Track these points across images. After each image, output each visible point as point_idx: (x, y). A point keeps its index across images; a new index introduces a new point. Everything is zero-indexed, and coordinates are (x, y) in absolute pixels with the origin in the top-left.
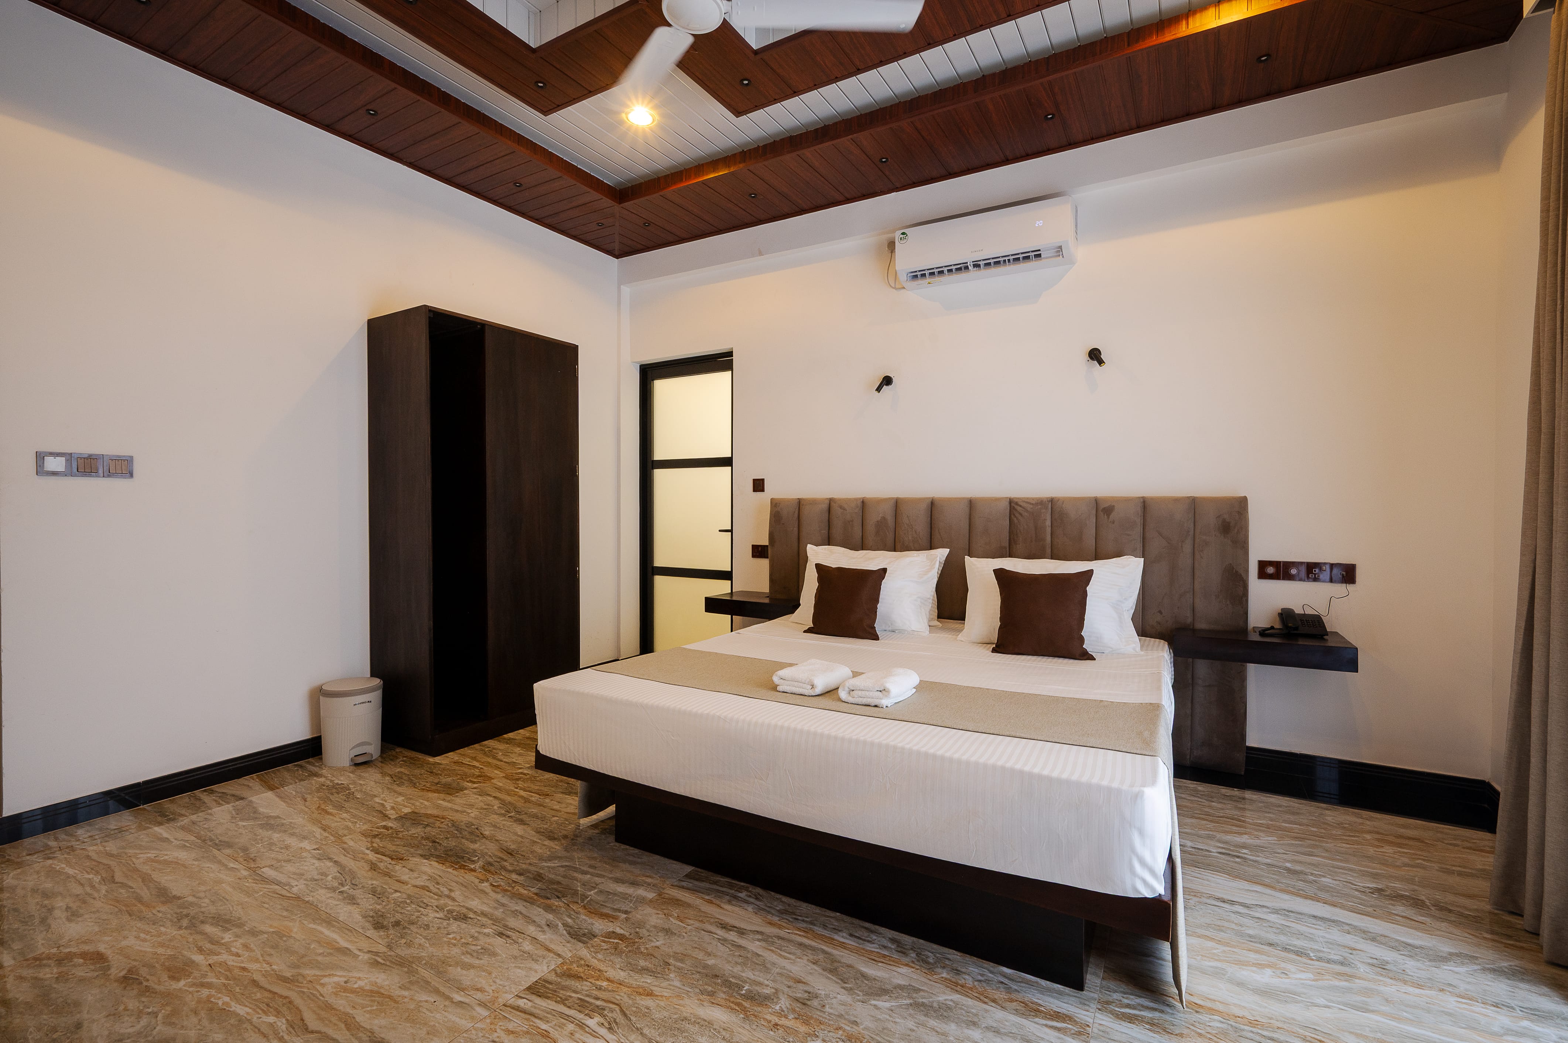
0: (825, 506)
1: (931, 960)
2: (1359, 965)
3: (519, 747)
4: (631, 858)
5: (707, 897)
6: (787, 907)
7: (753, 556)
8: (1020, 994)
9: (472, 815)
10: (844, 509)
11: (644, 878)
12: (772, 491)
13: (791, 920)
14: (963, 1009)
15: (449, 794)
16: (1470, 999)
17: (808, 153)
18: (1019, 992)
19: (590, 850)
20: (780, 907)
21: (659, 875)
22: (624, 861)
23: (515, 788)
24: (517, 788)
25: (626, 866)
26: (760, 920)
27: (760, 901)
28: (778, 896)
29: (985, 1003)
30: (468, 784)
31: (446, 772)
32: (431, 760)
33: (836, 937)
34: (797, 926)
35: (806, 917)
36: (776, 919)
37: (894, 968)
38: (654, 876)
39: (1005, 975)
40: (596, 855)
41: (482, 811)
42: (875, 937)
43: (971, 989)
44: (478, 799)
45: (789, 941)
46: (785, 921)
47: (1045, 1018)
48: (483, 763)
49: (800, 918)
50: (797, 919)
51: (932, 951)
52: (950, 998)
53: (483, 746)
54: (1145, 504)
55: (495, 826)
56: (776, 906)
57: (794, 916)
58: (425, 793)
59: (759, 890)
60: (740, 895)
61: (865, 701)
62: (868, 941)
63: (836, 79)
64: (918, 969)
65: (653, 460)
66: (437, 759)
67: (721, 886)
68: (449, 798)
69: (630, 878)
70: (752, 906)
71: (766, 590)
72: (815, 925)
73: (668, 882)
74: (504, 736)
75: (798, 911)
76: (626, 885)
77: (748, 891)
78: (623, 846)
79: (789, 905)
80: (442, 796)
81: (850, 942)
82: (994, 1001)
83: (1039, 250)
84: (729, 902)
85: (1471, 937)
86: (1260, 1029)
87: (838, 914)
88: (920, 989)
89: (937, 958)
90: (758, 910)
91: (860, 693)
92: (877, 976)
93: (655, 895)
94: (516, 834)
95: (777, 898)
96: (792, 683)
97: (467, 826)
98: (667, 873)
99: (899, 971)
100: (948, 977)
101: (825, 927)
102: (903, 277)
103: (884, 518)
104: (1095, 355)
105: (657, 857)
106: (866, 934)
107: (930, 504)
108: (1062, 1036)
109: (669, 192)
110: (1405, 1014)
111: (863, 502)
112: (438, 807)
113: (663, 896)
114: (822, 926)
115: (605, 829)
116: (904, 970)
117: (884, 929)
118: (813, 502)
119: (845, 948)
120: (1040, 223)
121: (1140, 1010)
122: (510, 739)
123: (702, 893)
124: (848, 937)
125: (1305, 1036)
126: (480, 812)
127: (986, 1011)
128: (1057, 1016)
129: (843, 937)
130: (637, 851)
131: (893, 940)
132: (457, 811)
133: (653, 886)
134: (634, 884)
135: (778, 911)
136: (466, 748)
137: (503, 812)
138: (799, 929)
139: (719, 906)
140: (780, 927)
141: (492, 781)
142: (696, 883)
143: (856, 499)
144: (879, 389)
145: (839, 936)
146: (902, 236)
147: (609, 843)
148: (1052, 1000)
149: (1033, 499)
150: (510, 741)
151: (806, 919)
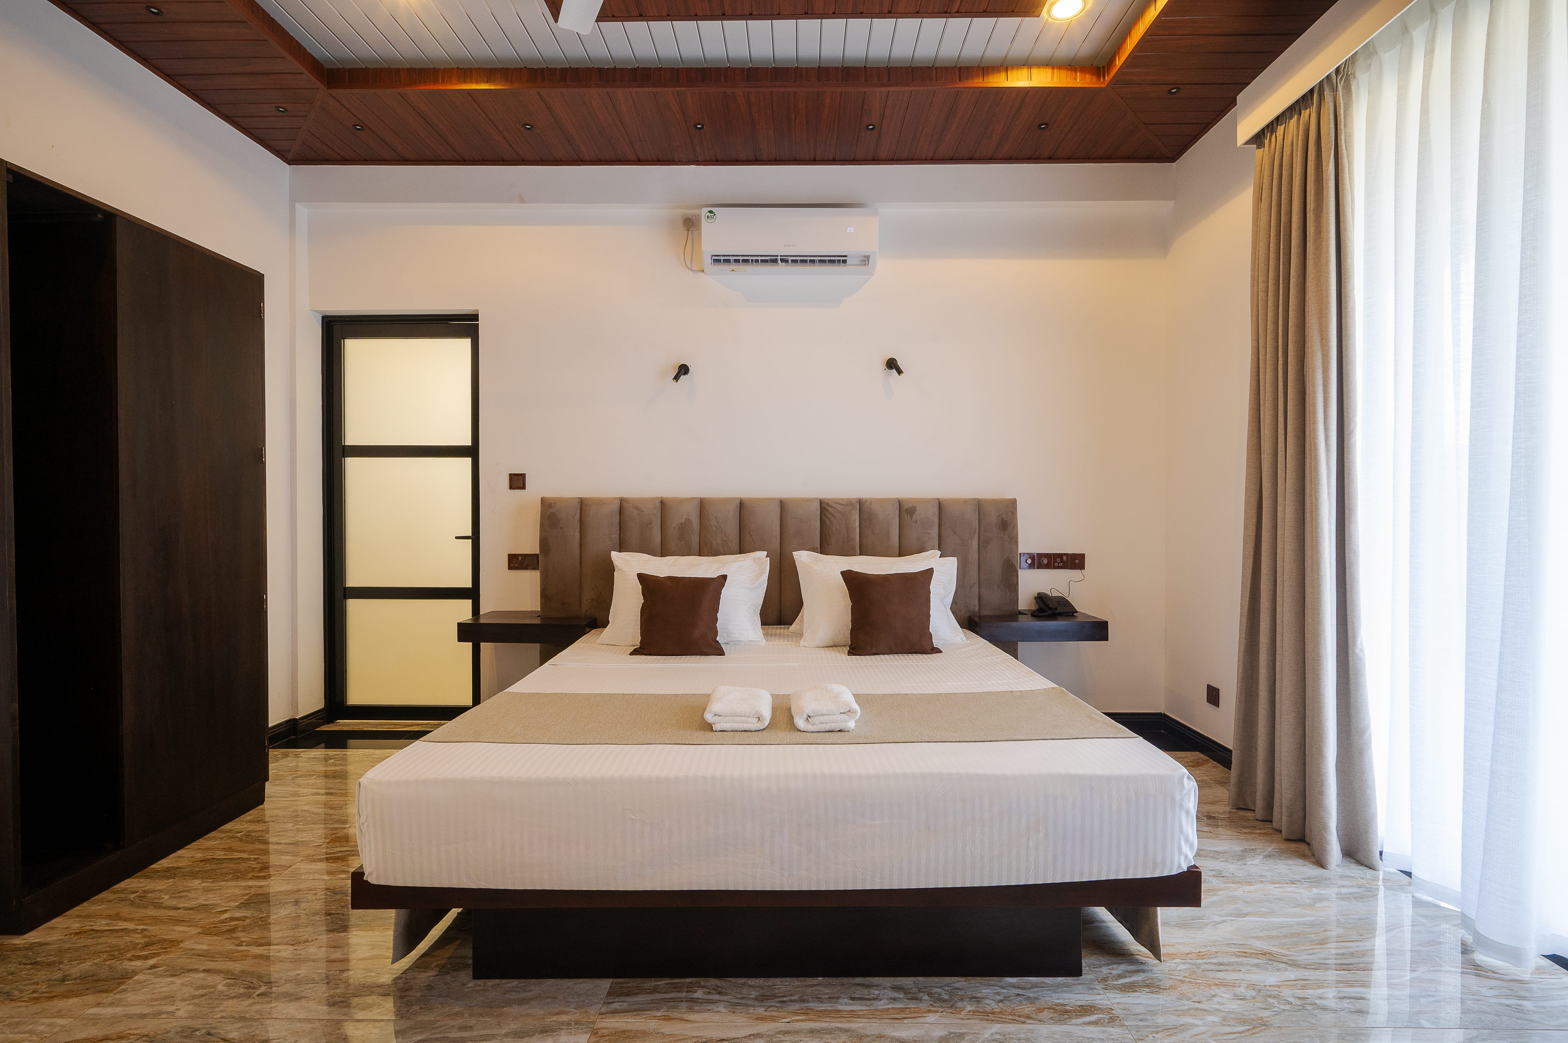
0: (616, 507)
1: (946, 997)
2: (1210, 879)
3: (196, 878)
4: (514, 996)
5: (659, 1014)
6: (762, 991)
7: (510, 568)
8: (1041, 1000)
9: (180, 1013)
10: (641, 511)
11: (554, 1018)
12: (536, 489)
13: (777, 1005)
14: (1013, 1038)
15: (102, 992)
16: (1279, 883)
17: (621, 94)
18: (1038, 999)
19: (442, 1004)
20: (754, 994)
21: (572, 1006)
22: (509, 1003)
23: (237, 945)
24: (240, 945)
25: (515, 1010)
26: (744, 1020)
27: (726, 994)
28: (742, 981)
29: (1024, 1023)
30: (133, 963)
31: (69, 955)
32: (18, 941)
33: (840, 1007)
34: (791, 1010)
35: (792, 995)
36: (761, 1011)
37: (922, 1020)
38: (567, 1009)
39: (1014, 986)
40: (457, 1009)
41: (196, 1001)
42: (876, 992)
43: (1001, 1012)
44: (172, 983)
45: (797, 1032)
46: (772, 1009)
47: (1077, 1017)
48: (140, 920)
49: (785, 999)
50: (784, 1002)
51: (940, 984)
52: (993, 1031)
53: (118, 892)
54: (941, 506)
55: (243, 1019)
56: (749, 995)
57: (779, 999)
58: (47, 1005)
59: (713, 982)
60: (696, 995)
61: (828, 727)
62: (874, 999)
63: (696, 17)
64: (942, 1012)
65: (344, 445)
66: (32, 937)
67: (665, 993)
68: (109, 998)
69: (534, 1025)
70: (722, 1004)
71: (537, 608)
72: (808, 1002)
73: (592, 1012)
74: (153, 866)
75: (777, 991)
76: (537, 1036)
77: (701, 986)
78: (490, 983)
79: (761, 987)
80: (90, 999)
81: (856, 1007)
82: (1028, 1017)
83: (846, 256)
84: (691, 1010)
85: (1239, 834)
86: (1208, 959)
87: (820, 979)
88: (961, 1033)
89: (948, 991)
90: (733, 1006)
91: (822, 719)
92: (915, 1036)
93: (588, 1036)
94: (292, 1019)
95: (741, 984)
96: (732, 718)
97: (185, 1037)
98: (582, 999)
99: (929, 1021)
100: (973, 1008)
101: (819, 1000)
102: (708, 260)
103: (688, 520)
104: (892, 364)
105: (550, 982)
106: (866, 991)
107: (739, 504)
108: (1103, 1029)
109: (411, 91)
110: (1263, 909)
111: (662, 502)
112: (95, 1020)
113: (600, 1033)
114: (815, 999)
115: (444, 966)
116: (931, 1018)
117: (877, 978)
118: (600, 502)
119: (859, 1017)
120: (851, 230)
121: (1130, 977)
122: (168, 870)
123: (649, 1010)
124: (851, 1002)
125: (1234, 952)
126: (195, 1004)
127: (1032, 1031)
128: (1086, 1010)
129: (846, 1004)
130: (515, 982)
131: (896, 988)
132: (143, 1016)
133: (576, 1024)
134: (547, 1032)
135: (756, 999)
136: (85, 904)
137: (242, 990)
138: (795, 1013)
139: (682, 1019)
140: (773, 1019)
141: (181, 945)
142: (629, 999)
143: (653, 499)
144: (676, 378)
145: (841, 1004)
146: (709, 214)
147: (464, 984)
148: (1067, 995)
149: (842, 500)
150: (169, 873)
151: (792, 998)
